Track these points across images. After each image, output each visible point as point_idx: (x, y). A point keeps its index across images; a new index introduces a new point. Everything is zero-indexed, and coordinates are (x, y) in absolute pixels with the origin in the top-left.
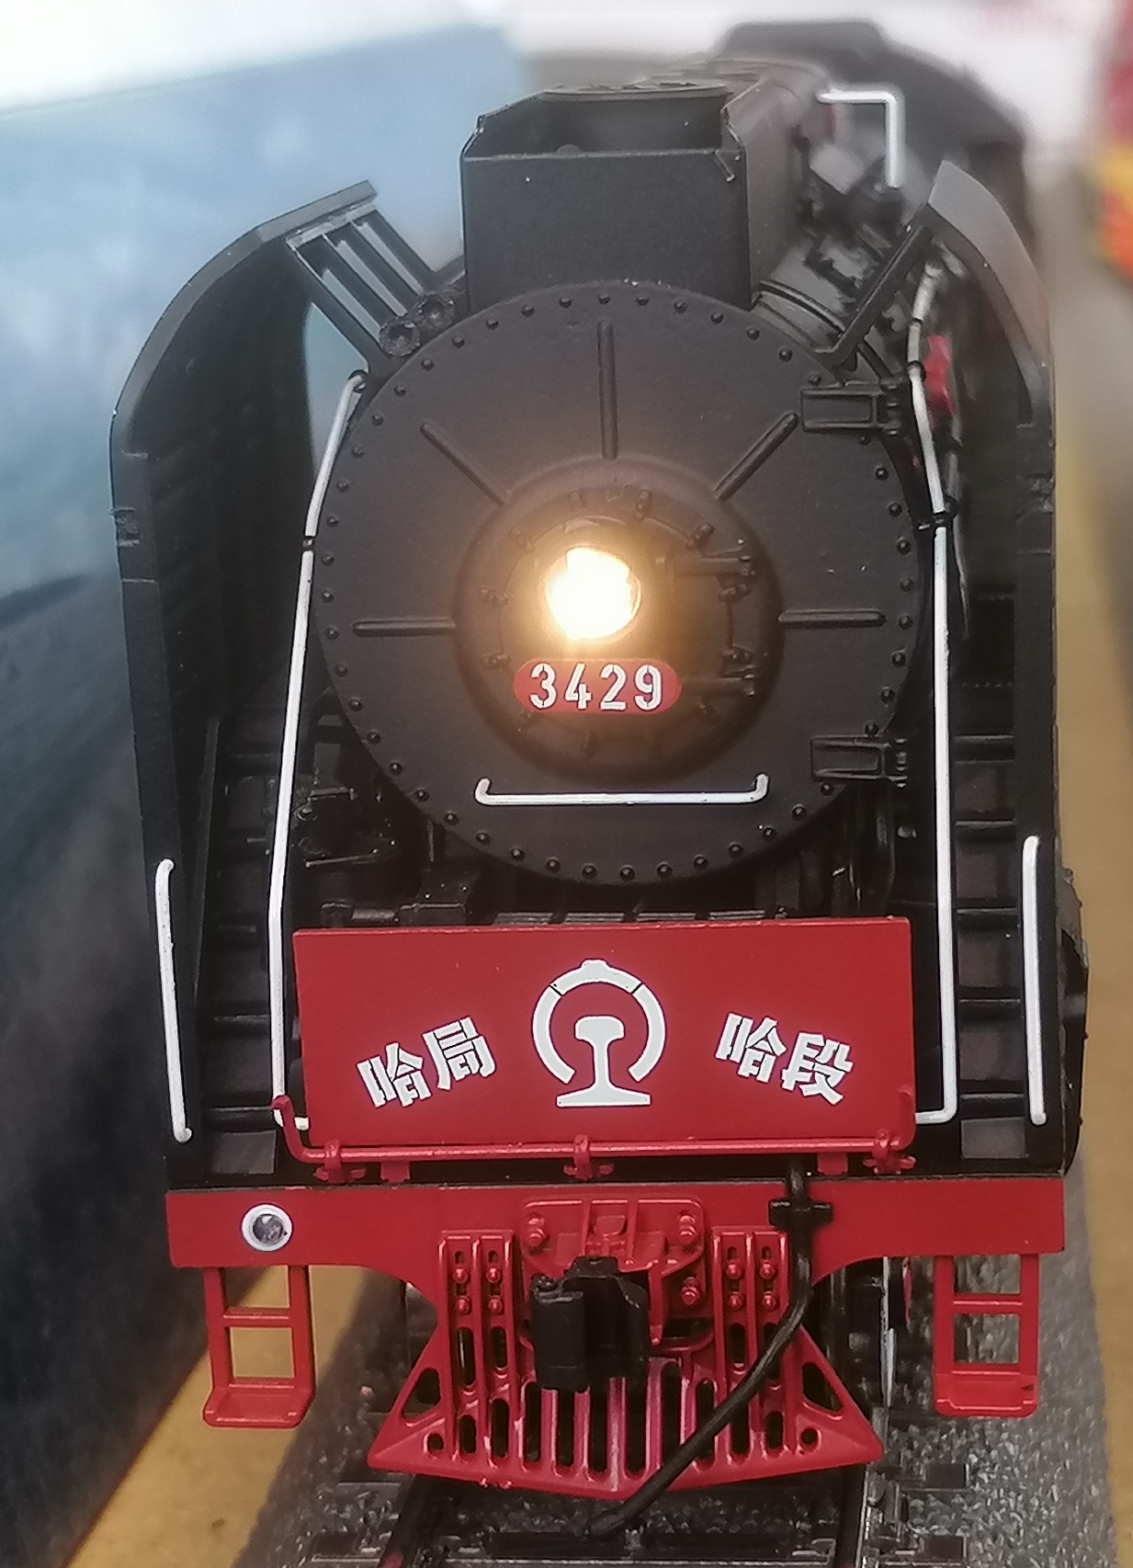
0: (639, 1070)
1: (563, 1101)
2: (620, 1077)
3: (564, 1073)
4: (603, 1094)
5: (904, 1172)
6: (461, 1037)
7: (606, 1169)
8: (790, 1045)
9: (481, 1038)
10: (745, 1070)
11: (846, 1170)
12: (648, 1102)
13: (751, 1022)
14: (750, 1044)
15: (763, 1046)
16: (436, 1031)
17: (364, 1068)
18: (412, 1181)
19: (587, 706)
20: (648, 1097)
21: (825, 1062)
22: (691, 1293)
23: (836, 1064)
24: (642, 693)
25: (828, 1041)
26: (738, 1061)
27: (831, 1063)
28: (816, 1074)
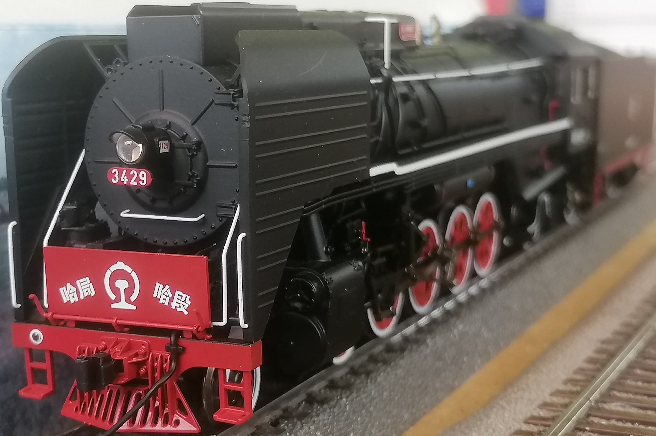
0: (133, 298)
1: (113, 306)
2: (128, 300)
3: (113, 297)
4: (123, 305)
5: (207, 339)
6: (86, 283)
7: (126, 329)
8: (174, 295)
9: (91, 284)
10: (162, 301)
11: (191, 337)
12: (135, 309)
13: (163, 285)
14: (162, 293)
15: (166, 293)
16: (80, 280)
17: (61, 289)
18: (76, 327)
19: (127, 183)
20: (135, 307)
21: (183, 301)
22: (143, 371)
23: (186, 302)
24: (141, 180)
25: (184, 294)
26: (159, 298)
27: (185, 301)
28: (181, 304)
